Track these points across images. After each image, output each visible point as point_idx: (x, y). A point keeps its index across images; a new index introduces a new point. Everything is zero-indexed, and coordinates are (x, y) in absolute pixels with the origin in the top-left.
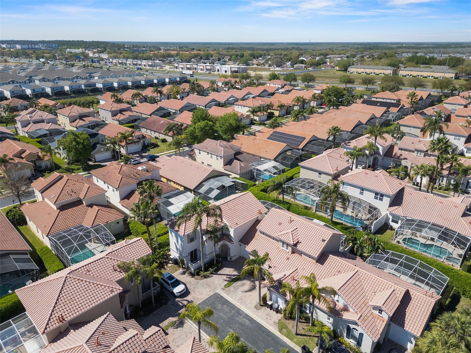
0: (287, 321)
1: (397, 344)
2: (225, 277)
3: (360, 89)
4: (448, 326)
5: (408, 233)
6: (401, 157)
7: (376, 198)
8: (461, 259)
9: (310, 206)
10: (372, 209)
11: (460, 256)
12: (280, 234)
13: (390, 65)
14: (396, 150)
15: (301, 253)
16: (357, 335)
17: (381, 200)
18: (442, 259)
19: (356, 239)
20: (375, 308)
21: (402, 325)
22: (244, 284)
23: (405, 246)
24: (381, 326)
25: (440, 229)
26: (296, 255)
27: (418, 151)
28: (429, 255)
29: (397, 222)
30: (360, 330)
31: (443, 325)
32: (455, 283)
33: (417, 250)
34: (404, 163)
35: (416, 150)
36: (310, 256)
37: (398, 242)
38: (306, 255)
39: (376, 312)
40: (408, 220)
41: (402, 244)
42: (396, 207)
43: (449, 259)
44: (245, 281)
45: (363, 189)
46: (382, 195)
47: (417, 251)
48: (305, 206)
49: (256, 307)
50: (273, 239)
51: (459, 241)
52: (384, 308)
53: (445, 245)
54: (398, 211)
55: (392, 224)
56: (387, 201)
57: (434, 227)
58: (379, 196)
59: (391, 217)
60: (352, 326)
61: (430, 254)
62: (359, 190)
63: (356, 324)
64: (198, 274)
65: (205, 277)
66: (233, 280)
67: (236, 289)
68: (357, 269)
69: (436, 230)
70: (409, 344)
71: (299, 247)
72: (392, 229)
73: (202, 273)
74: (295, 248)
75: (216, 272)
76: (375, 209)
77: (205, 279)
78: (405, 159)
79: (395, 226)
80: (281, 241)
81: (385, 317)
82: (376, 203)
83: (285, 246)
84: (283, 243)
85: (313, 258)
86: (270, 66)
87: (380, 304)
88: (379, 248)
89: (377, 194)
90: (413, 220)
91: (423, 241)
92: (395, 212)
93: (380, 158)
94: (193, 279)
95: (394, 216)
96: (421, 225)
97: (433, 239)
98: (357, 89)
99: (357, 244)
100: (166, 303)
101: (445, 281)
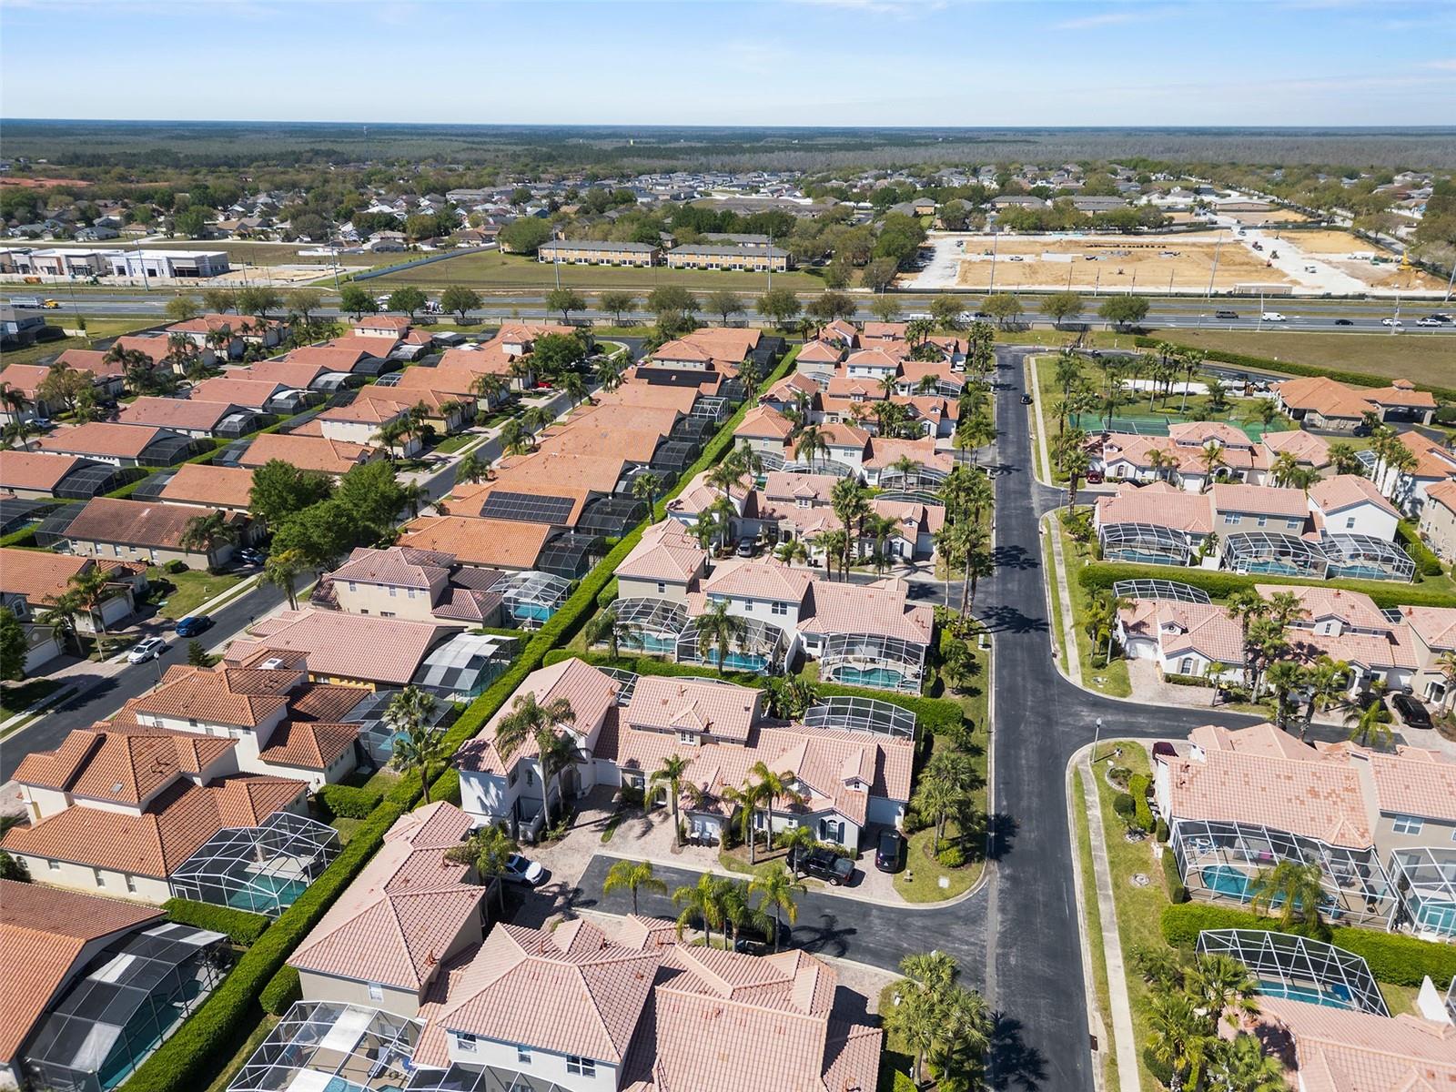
0: (731, 852)
1: (882, 825)
2: (592, 827)
3: (603, 323)
4: (938, 769)
5: (836, 660)
6: (775, 515)
7: (775, 611)
8: (919, 681)
9: (662, 653)
10: (772, 634)
11: (916, 676)
12: (675, 719)
13: (640, 240)
14: (762, 502)
15: (716, 740)
16: (835, 828)
17: (784, 612)
18: (895, 689)
19: (774, 693)
20: (848, 783)
21: (886, 795)
22: (631, 827)
23: (840, 683)
24: (862, 804)
25: (879, 641)
26: (708, 746)
27: (801, 498)
28: (876, 688)
29: (816, 646)
30: (839, 819)
31: (933, 773)
32: (925, 718)
33: (858, 683)
34: (783, 525)
35: (797, 498)
36: (733, 741)
37: (829, 679)
38: (725, 740)
39: (852, 788)
40: (832, 638)
41: (835, 681)
42: (810, 620)
43: (904, 685)
44: (630, 822)
45: (750, 601)
46: (784, 605)
47: (859, 685)
48: (653, 656)
49: (673, 851)
50: (661, 731)
51: (908, 652)
52: (861, 778)
53: (892, 664)
54: (813, 625)
55: (808, 650)
56: (793, 612)
57: (873, 640)
58: (779, 606)
59: (804, 639)
60: (826, 819)
61: (877, 686)
62: (743, 604)
63: (832, 812)
64: (544, 838)
65: (559, 838)
66: (609, 827)
67: (624, 837)
68: (807, 737)
69: (874, 644)
70: (897, 818)
71: (713, 731)
72: (811, 659)
73: (551, 834)
74: (706, 737)
75: (571, 825)
76: (777, 631)
77: (561, 843)
78: (783, 517)
79: (815, 652)
80: (678, 730)
81: (864, 789)
82: (777, 621)
83: (688, 736)
84: (683, 732)
85: (739, 742)
86: (288, 237)
87: (855, 774)
88: (812, 697)
89: (775, 604)
90: (839, 637)
91: (860, 667)
92: (810, 630)
93: (738, 522)
94: (538, 850)
95: (808, 636)
96: (852, 642)
97: (873, 661)
98: (596, 323)
99: (778, 700)
100: (522, 903)
101: (911, 719)
